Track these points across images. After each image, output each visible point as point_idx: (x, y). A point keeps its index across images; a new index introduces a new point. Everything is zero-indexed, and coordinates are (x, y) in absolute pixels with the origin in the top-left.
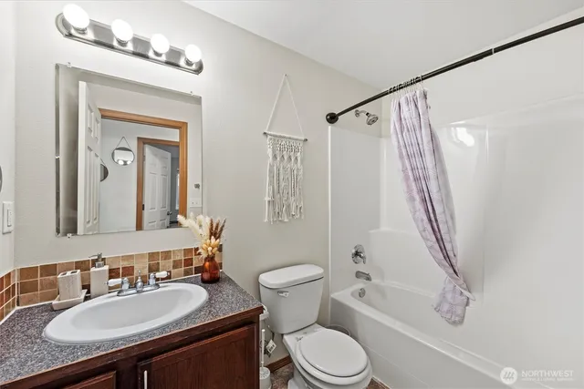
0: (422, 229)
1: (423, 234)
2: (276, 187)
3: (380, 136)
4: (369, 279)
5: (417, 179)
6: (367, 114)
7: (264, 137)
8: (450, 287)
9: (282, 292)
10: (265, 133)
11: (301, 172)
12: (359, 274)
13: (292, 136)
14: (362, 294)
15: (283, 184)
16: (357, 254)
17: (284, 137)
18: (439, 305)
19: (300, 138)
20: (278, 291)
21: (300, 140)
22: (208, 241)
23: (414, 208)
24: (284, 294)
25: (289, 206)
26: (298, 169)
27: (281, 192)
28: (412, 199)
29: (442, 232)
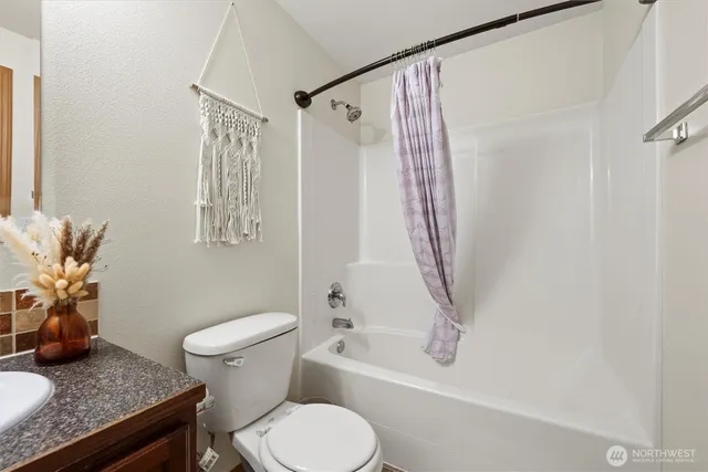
0: (419, 250)
1: (420, 257)
2: (215, 185)
3: (359, 144)
4: (349, 326)
5: (421, 183)
6: (348, 106)
7: (192, 93)
8: (440, 322)
9: (232, 359)
10: (195, 87)
11: (258, 168)
12: (336, 323)
13: (243, 107)
14: (340, 348)
15: (227, 183)
16: (334, 295)
17: (231, 105)
18: (431, 344)
19: (256, 113)
20: (224, 359)
21: (258, 118)
22: (57, 266)
23: (413, 223)
24: (235, 363)
25: (238, 219)
26: (253, 162)
27: (225, 194)
28: (410, 212)
29: (443, 252)
